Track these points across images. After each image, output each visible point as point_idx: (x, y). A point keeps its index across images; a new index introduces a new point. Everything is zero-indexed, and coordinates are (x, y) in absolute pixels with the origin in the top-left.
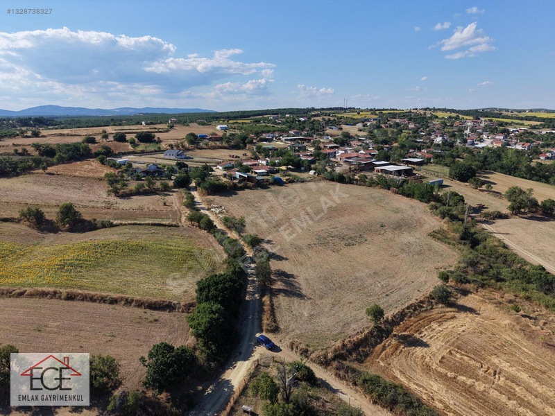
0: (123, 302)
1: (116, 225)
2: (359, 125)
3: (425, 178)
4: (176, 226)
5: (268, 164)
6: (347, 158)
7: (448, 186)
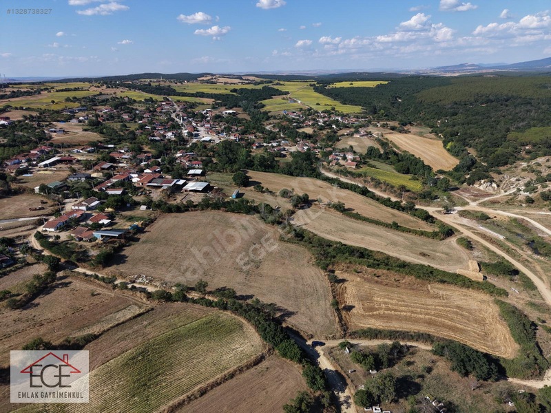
0: (238, 372)
1: (100, 335)
2: (74, 121)
3: (222, 190)
4: (152, 309)
5: (88, 209)
6: (149, 182)
7: (243, 194)
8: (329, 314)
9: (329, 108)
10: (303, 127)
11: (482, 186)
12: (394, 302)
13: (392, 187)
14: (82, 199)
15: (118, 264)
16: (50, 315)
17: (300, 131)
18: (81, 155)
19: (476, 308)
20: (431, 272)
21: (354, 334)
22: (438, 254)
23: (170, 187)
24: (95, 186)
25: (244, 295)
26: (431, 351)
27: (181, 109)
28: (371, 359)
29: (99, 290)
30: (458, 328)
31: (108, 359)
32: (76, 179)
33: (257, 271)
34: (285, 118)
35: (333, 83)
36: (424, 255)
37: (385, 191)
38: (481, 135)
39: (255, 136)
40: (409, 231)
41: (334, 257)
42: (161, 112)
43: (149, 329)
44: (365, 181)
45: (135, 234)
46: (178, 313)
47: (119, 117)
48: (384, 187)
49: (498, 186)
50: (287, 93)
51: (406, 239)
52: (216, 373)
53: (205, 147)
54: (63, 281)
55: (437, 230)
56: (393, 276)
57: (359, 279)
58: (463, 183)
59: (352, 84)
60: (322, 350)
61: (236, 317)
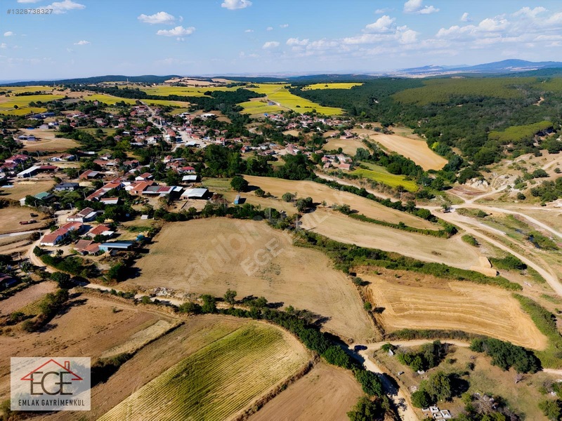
0: (290, 382)
1: (136, 352)
2: (43, 128)
3: (221, 196)
4: (183, 323)
5: (85, 220)
6: (145, 190)
7: (245, 199)
8: (364, 318)
9: (310, 110)
10: (287, 130)
11: (474, 184)
12: (421, 301)
13: (390, 188)
14: (75, 210)
15: (133, 278)
16: (72, 337)
17: (286, 133)
18: (62, 164)
19: (498, 303)
20: (447, 270)
21: (393, 336)
22: (447, 252)
23: (168, 195)
24: (87, 195)
25: (274, 302)
26: (469, 348)
27: (157, 113)
28: (419, 359)
29: (119, 307)
30: (486, 324)
31: (149, 379)
32: (64, 189)
33: (279, 278)
34: (267, 120)
35: (307, 85)
36: (436, 254)
37: (382, 192)
38: (463, 134)
39: (241, 140)
40: (415, 231)
41: (352, 260)
42: (136, 117)
43: (185, 344)
44: (362, 183)
45: (143, 245)
46: (212, 326)
47: (92, 122)
48: (381, 188)
49: (489, 184)
50: (264, 95)
51: (414, 238)
52: (268, 386)
53: (191, 152)
54: (78, 299)
55: (442, 228)
56: (413, 275)
57: (381, 281)
58: (455, 181)
59: (327, 86)
60: (366, 354)
61: (272, 325)
